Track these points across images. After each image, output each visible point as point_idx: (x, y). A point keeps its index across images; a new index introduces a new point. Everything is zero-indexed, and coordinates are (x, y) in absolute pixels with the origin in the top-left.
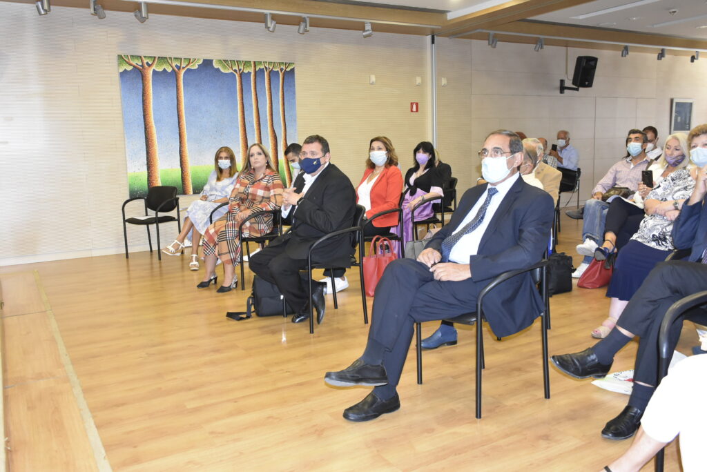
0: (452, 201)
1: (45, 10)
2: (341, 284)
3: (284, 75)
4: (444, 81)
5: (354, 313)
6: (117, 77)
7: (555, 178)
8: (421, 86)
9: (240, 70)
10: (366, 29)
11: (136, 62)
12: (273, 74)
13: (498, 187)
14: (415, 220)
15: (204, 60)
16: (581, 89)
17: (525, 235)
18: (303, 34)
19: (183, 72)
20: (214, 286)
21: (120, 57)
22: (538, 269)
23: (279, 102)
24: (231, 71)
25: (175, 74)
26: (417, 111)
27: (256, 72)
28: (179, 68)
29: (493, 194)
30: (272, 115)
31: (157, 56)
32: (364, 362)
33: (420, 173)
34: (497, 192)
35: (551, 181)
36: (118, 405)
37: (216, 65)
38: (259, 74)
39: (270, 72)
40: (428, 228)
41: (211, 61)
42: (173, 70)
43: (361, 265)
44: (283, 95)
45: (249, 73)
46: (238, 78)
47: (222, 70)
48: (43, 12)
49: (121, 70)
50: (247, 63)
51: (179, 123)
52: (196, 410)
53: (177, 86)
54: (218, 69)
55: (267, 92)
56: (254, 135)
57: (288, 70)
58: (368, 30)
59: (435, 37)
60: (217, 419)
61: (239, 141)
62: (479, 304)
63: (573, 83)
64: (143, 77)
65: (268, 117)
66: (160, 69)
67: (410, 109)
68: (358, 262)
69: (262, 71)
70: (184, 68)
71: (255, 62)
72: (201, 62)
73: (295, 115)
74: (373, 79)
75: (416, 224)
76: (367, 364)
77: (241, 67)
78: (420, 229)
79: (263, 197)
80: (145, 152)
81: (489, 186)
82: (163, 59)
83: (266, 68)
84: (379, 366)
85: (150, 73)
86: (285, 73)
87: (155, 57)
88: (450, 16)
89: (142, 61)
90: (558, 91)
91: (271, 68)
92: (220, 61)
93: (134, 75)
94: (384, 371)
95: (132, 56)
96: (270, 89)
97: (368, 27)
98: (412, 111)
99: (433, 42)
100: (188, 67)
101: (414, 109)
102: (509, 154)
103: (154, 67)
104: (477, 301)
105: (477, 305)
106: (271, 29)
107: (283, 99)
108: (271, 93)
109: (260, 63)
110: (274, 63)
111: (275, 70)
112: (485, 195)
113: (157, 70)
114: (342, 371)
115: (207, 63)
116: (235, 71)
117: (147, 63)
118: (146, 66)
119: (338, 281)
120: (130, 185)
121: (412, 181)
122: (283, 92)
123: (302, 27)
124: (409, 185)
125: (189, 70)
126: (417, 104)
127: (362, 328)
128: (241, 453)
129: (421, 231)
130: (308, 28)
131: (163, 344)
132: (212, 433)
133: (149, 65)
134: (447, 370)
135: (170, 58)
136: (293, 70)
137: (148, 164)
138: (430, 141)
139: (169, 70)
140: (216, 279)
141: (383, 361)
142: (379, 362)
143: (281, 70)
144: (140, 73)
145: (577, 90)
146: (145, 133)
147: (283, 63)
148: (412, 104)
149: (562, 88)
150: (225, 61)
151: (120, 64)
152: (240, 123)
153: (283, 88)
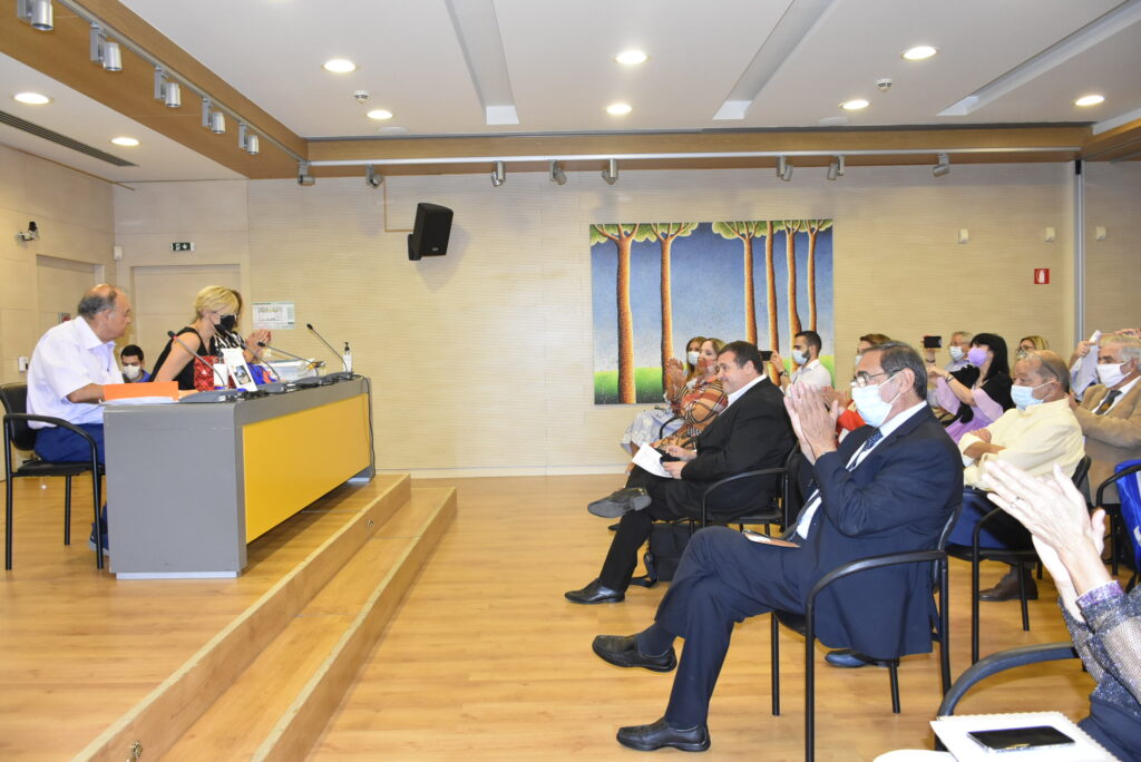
1: (500, 181)
3: (815, 237)
4: (1101, 232)
6: (588, 252)
8: (1056, 242)
9: (749, 234)
10: (941, 163)
11: (613, 233)
12: (798, 237)
15: (701, 225)
18: (834, 179)
19: (670, 241)
21: (592, 227)
23: (806, 275)
24: (736, 236)
25: (661, 244)
26: (1047, 281)
27: (772, 236)
28: (666, 236)
30: (794, 294)
31: (638, 223)
36: (405, 660)
37: (715, 230)
38: (777, 238)
39: (794, 234)
41: (710, 224)
42: (659, 239)
44: (813, 265)
45: (763, 238)
46: (746, 246)
47: (725, 236)
48: (498, 183)
49: (593, 244)
50: (760, 224)
51: (663, 307)
52: (476, 684)
53: (662, 260)
54: (719, 235)
55: (789, 263)
56: (767, 322)
57: (822, 229)
58: (943, 165)
59: (1083, 163)
60: (486, 700)
61: (744, 331)
64: (620, 251)
65: (789, 298)
66: (641, 239)
67: (1033, 280)
69: (782, 233)
70: (672, 236)
71: (772, 223)
72: (695, 227)
73: (831, 293)
74: (965, 235)
77: (751, 230)
80: (617, 346)
82: (645, 227)
83: (789, 229)
85: (629, 244)
86: (818, 236)
87: (635, 225)
88: (1097, 130)
89: (619, 231)
91: (796, 228)
92: (722, 224)
93: (609, 249)
95: (608, 226)
96: (793, 257)
97: (945, 160)
98: (1036, 282)
99: (1078, 170)
100: (679, 234)
101: (1042, 278)
102: (886, 376)
103: (633, 238)
106: (785, 178)
107: (813, 271)
108: (794, 263)
109: (780, 222)
110: (801, 221)
111: (801, 231)
113: (637, 240)
115: (705, 228)
116: (743, 236)
117: (626, 233)
118: (624, 236)
120: (596, 387)
122: (813, 261)
123: (833, 170)
125: (679, 239)
126: (1047, 272)
128: (470, 748)
130: (842, 171)
132: (466, 715)
133: (628, 236)
135: (656, 225)
136: (829, 230)
137: (620, 361)
139: (653, 239)
143: (812, 230)
144: (617, 245)
146: (619, 321)
147: (814, 221)
148: (1037, 271)
150: (729, 223)
151: (592, 236)
152: (747, 307)
153: (813, 257)
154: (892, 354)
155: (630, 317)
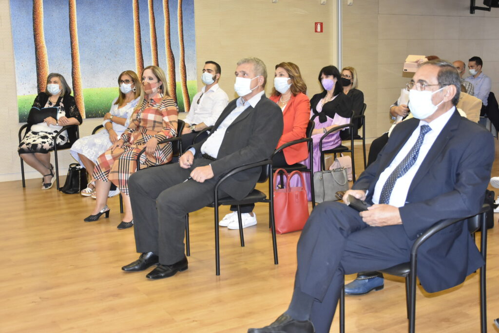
0: (359, 127)
2: (248, 219)
4: (350, 0)
5: (262, 252)
7: (475, 106)
8: (326, 5)
13: (431, 125)
14: (323, 150)
16: (492, 9)
17: (463, 179)
20: (105, 220)
22: (477, 216)
23: (177, 21)
26: (322, 31)
29: (426, 133)
30: (169, 35)
32: (291, 317)
33: (329, 98)
34: (430, 129)
35: (470, 109)
40: (335, 157)
43: (271, 202)
44: (181, 14)
51: (72, 43)
53: (69, 4)
62: (414, 254)
63: (485, 3)
65: (166, 38)
67: (314, 29)
68: (268, 198)
75: (323, 153)
76: (293, 320)
78: (326, 157)
79: (155, 122)
81: (421, 123)
84: (307, 321)
90: (469, 11)
94: (312, 327)
96: (167, 7)
98: (316, 31)
101: (319, 29)
102: (438, 87)
104: (411, 251)
105: (411, 255)
107: (182, 18)
108: (168, 11)
112: (416, 133)
114: (266, 328)
119: (245, 217)
120: (20, 109)
121: (319, 108)
122: (181, 10)
124: (315, 111)
126: (322, 24)
127: (272, 269)
129: (328, 160)
131: (58, 286)
134: (369, 320)
138: (335, 65)
140: (107, 213)
141: (310, 316)
142: (307, 318)
145: (488, 10)
146: (36, 54)
148: (316, 24)
149: (473, 9)
152: (136, 44)
153: (181, 7)
154: (447, 72)
155: (45, 51)
